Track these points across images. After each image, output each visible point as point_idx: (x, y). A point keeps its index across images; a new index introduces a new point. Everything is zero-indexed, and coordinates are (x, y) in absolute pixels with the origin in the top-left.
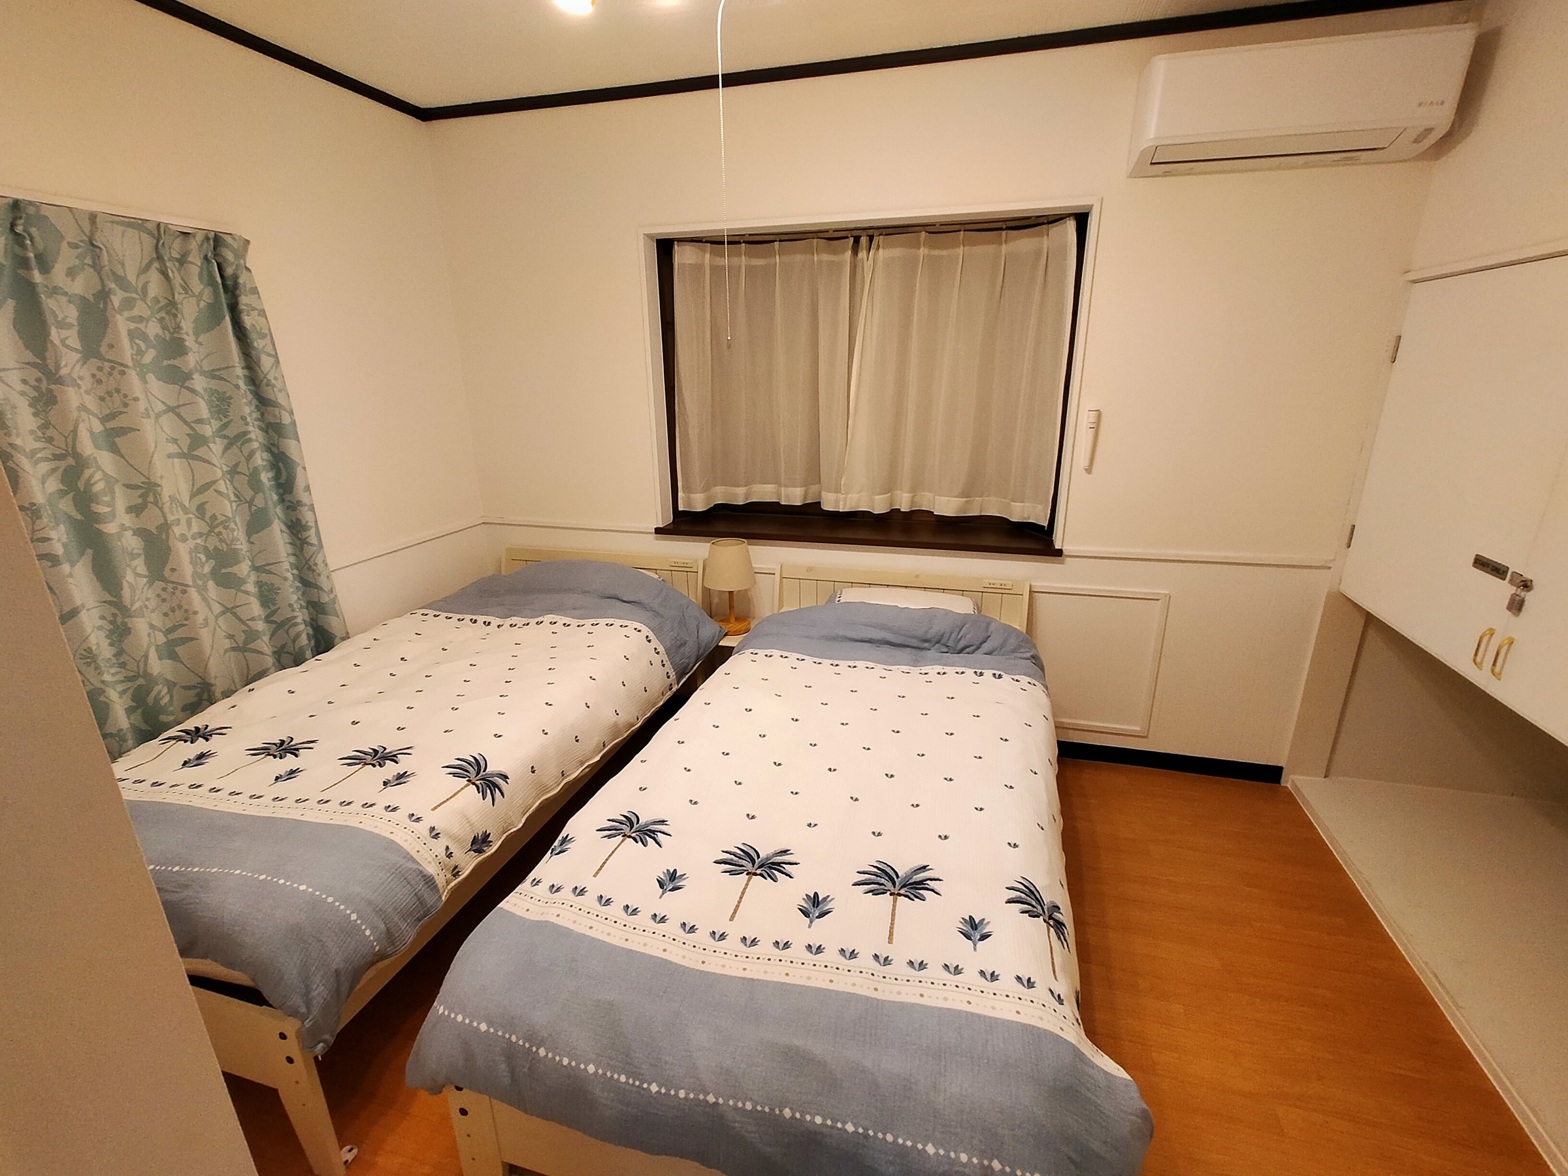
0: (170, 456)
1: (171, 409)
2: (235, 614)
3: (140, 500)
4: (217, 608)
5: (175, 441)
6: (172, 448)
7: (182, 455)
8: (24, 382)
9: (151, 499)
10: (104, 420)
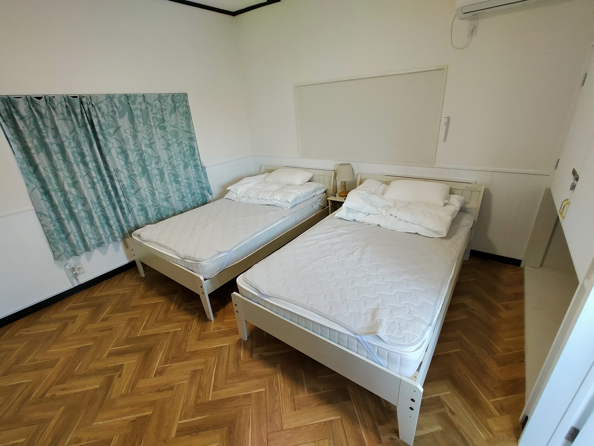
0: (162, 149)
1: (162, 137)
2: (179, 191)
3: (158, 161)
4: (175, 190)
5: (164, 145)
6: (163, 147)
7: (165, 149)
8: (131, 132)
9: (160, 160)
10: (149, 140)
